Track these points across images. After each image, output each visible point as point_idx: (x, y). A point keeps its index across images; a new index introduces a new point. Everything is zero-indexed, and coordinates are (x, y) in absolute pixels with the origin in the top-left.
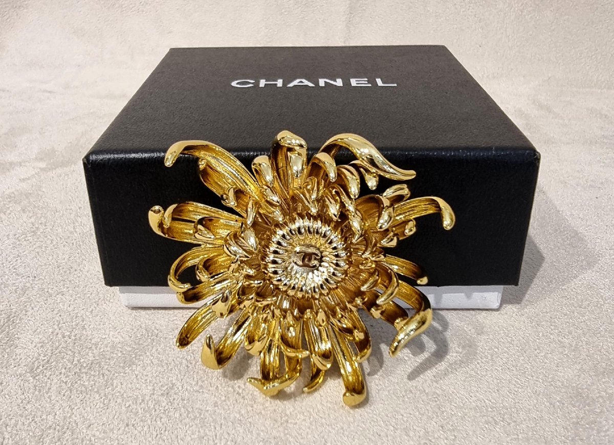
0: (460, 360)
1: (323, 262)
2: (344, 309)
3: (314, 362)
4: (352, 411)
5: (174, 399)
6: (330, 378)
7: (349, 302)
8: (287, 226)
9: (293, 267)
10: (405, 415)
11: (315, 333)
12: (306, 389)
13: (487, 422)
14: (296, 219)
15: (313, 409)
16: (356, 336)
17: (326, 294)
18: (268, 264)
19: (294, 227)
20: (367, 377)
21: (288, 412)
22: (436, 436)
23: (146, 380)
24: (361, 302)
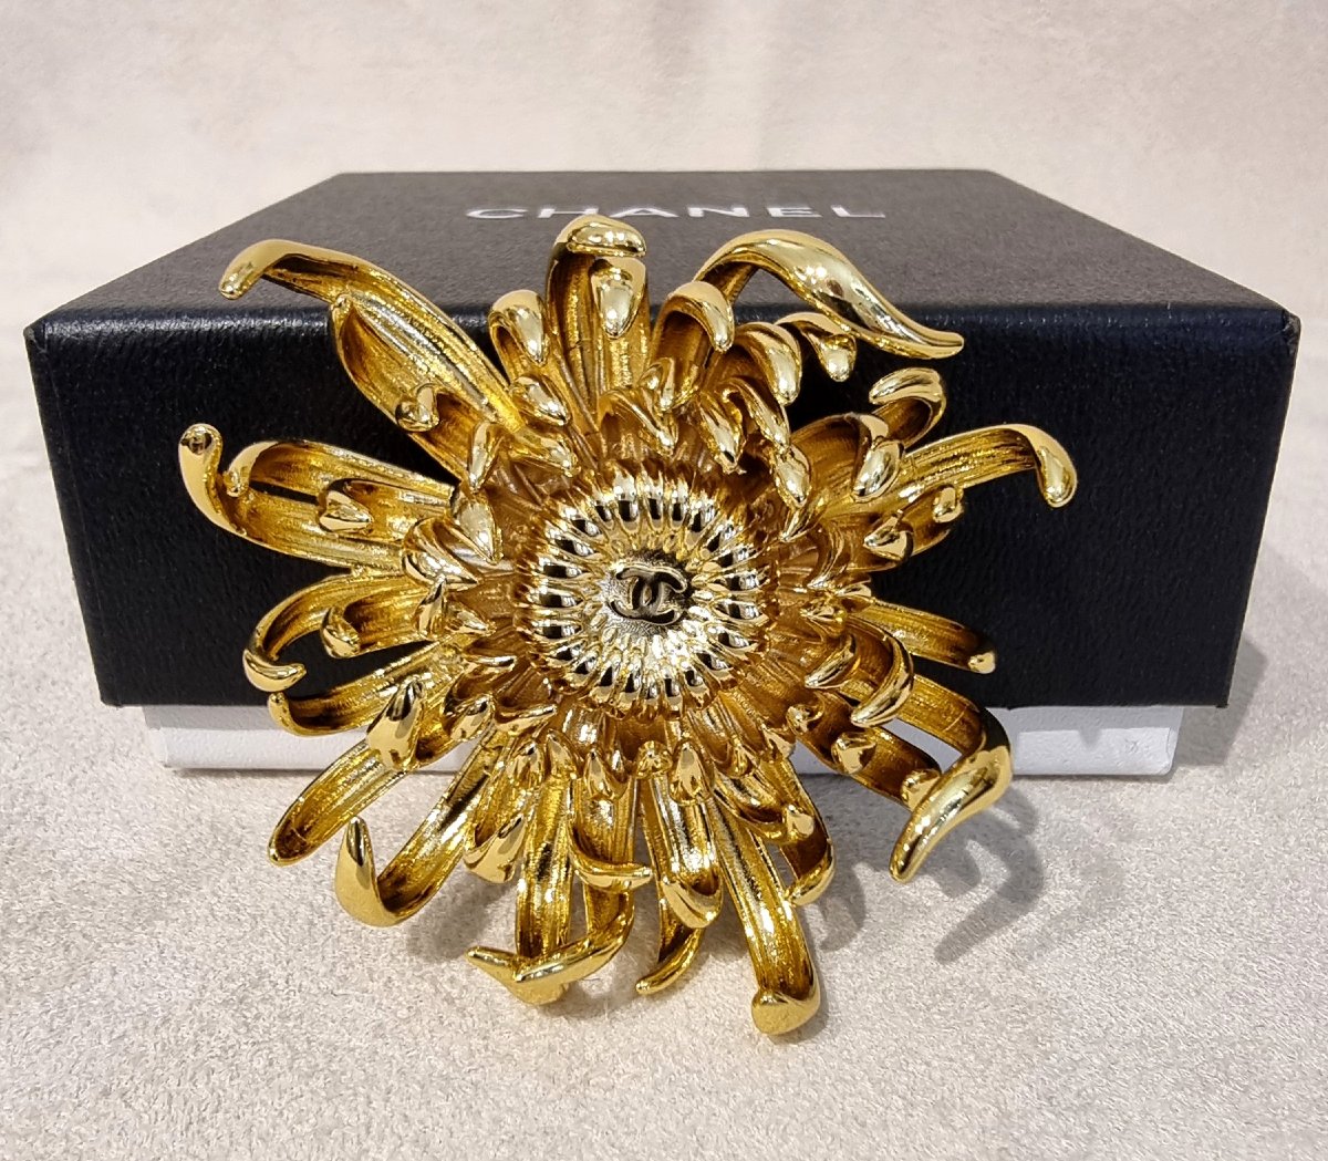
0: (1079, 908)
1: (695, 604)
2: (757, 744)
3: (668, 906)
4: (778, 1051)
5: (257, 1017)
6: (714, 956)
7: (769, 724)
8: (589, 492)
9: (605, 620)
10: (935, 1063)
11: (672, 822)
12: (643, 984)
13: (1179, 1085)
14: (614, 476)
15: (666, 1046)
16: (790, 828)
17: (702, 702)
18: (534, 607)
19: (608, 497)
20: (819, 953)
21: (590, 1055)
22: (1033, 1126)
23: (186, 962)
24: (804, 717)
